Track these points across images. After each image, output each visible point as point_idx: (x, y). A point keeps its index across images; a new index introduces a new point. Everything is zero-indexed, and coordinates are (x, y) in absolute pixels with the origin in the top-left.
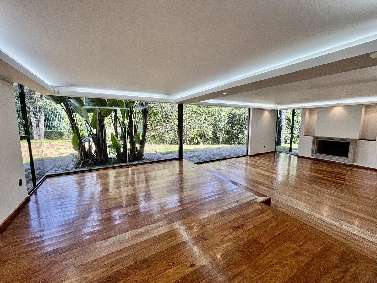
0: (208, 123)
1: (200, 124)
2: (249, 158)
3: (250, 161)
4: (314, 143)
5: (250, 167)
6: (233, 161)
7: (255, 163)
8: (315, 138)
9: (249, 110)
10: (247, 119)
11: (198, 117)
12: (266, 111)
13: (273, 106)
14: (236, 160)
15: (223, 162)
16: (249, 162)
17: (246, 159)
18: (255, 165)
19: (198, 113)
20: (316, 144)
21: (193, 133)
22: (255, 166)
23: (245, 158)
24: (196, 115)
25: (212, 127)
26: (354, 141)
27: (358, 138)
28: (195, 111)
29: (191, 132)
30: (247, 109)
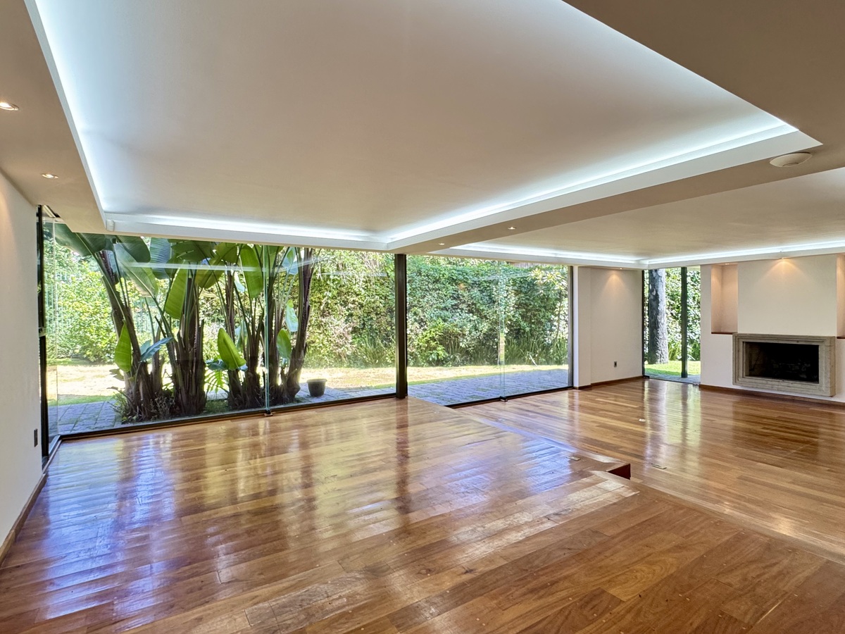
0: (464, 306)
1: (442, 309)
2: (576, 393)
3: (580, 399)
4: (736, 351)
5: (581, 413)
6: (538, 401)
7: (594, 405)
8: (737, 338)
9: (572, 268)
10: (566, 296)
11: (436, 290)
12: (614, 272)
13: (628, 260)
14: (544, 399)
15: (511, 403)
16: (577, 402)
17: (571, 395)
18: (592, 409)
19: (437, 281)
20: (741, 353)
21: (424, 333)
22: (593, 411)
23: (566, 394)
24: (431, 286)
25: (475, 317)
26: (827, 343)
27: (836, 335)
28: (428, 276)
29: (420, 331)
30: (566, 270)
